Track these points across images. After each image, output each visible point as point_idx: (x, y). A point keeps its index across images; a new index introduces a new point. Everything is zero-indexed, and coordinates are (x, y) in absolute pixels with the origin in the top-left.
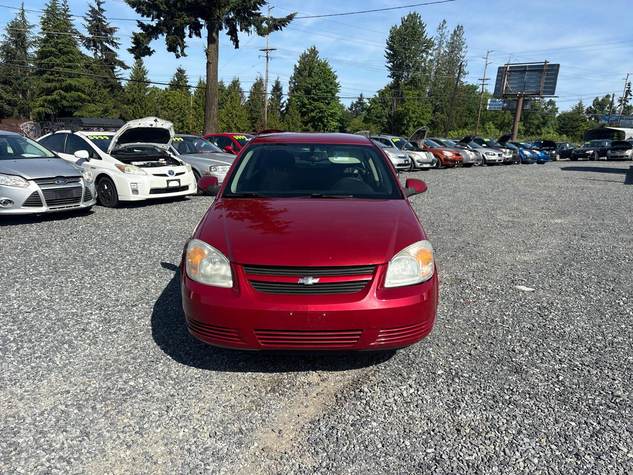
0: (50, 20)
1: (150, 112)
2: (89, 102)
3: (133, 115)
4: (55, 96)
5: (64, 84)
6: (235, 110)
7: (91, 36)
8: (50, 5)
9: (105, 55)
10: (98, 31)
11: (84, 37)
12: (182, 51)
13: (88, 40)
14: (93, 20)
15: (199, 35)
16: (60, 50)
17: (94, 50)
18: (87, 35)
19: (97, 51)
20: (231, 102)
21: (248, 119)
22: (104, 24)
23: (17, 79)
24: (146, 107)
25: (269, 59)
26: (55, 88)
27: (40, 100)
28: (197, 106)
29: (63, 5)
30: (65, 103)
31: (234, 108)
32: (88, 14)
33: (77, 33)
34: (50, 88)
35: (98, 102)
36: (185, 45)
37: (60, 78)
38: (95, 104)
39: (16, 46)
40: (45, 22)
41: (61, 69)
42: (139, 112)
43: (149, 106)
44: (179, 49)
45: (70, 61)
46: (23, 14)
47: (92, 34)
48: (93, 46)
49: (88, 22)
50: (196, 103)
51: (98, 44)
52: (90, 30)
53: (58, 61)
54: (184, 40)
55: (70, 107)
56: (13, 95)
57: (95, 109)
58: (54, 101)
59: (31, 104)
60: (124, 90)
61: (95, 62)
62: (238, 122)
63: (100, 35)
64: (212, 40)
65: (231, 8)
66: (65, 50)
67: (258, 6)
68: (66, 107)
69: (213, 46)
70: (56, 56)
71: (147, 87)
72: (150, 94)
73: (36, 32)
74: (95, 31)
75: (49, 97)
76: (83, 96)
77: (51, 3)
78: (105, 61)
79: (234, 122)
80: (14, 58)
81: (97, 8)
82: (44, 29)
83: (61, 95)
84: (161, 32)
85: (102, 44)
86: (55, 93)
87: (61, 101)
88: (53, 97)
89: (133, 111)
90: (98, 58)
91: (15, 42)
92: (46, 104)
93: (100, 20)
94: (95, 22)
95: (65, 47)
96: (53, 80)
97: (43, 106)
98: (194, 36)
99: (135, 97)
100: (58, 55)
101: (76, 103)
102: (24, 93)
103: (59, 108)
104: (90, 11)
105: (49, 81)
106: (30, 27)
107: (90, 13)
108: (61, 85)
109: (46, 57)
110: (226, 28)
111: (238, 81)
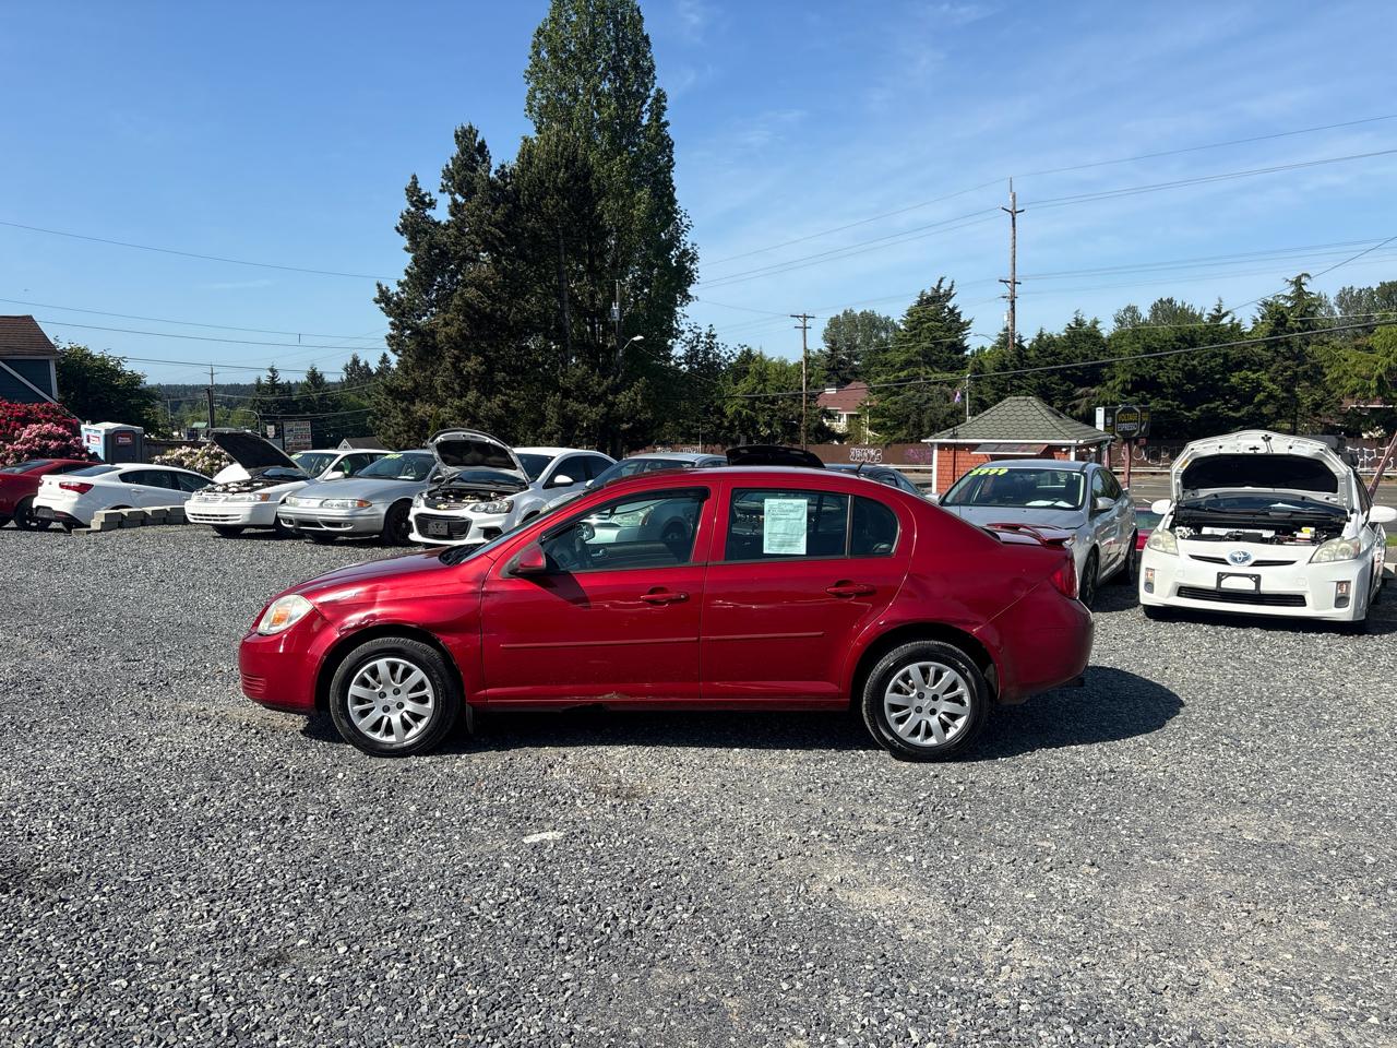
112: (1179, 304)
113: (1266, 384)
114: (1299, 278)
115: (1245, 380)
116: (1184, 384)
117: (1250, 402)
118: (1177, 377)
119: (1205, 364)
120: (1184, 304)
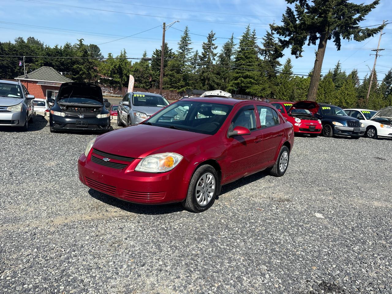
0: (244, 41)
1: (289, 91)
2: (256, 84)
3: (279, 92)
4: (239, 81)
5: (244, 74)
6: (347, 91)
7: (264, 48)
8: (245, 33)
9: (270, 58)
10: (269, 45)
11: (261, 49)
12: (300, 54)
13: (263, 50)
14: (267, 40)
15: (314, 43)
16: (246, 57)
17: (265, 55)
18: (262, 47)
19: (266, 56)
20: (345, 85)
21: (357, 97)
22: (273, 41)
23: (223, 72)
24: (287, 87)
25: (378, 56)
26: (240, 77)
27: (231, 83)
28: (320, 88)
29: (253, 33)
30: (243, 85)
31: (347, 89)
32: (265, 37)
33: (257, 47)
34: (237, 77)
35: (261, 84)
36: (302, 50)
37: (243, 71)
38: (259, 85)
39: (226, 55)
40: (241, 42)
41: (244, 66)
42: (282, 91)
43: (289, 87)
44: (298, 53)
45: (250, 62)
46: (232, 39)
47: (265, 47)
48: (265, 54)
49: (264, 41)
50: (320, 85)
51: (267, 52)
52: (265, 45)
53: (244, 62)
54: (302, 47)
55: (245, 87)
56: (220, 80)
57: (257, 88)
58: (238, 84)
59: (227, 85)
60: (276, 78)
61: (264, 63)
62: (348, 99)
63: (269, 47)
64: (322, 46)
65: (337, 25)
66: (249, 56)
67: (357, 22)
68: (243, 87)
69: (321, 50)
70: (244, 60)
71: (291, 76)
72: (292, 80)
73: (236, 48)
74: (267, 45)
75: (236, 82)
76: (253, 81)
77: (246, 32)
78: (269, 62)
79: (345, 99)
80: (224, 61)
81: (270, 33)
82: (240, 46)
83: (242, 80)
84: (291, 44)
85: (269, 52)
86: (239, 79)
87: (241, 83)
88: (237, 81)
89: (279, 90)
90: (266, 60)
91: (226, 53)
92: (234, 85)
93: (271, 39)
94: (268, 40)
95: (249, 55)
96: (240, 72)
97: (232, 86)
98: (311, 44)
99: (282, 81)
100: (245, 59)
101: (248, 85)
102: (225, 79)
103: (240, 87)
104: (267, 35)
105: (237, 73)
106: (234, 45)
107: (266, 36)
108: (243, 75)
109: (239, 60)
110: (333, 38)
111: (356, 71)
112: (36, 39)
113: (83, 69)
114: (81, 40)
115: (78, 67)
116: (60, 66)
117: (79, 74)
118: (58, 64)
119: (66, 61)
120: (37, 40)
